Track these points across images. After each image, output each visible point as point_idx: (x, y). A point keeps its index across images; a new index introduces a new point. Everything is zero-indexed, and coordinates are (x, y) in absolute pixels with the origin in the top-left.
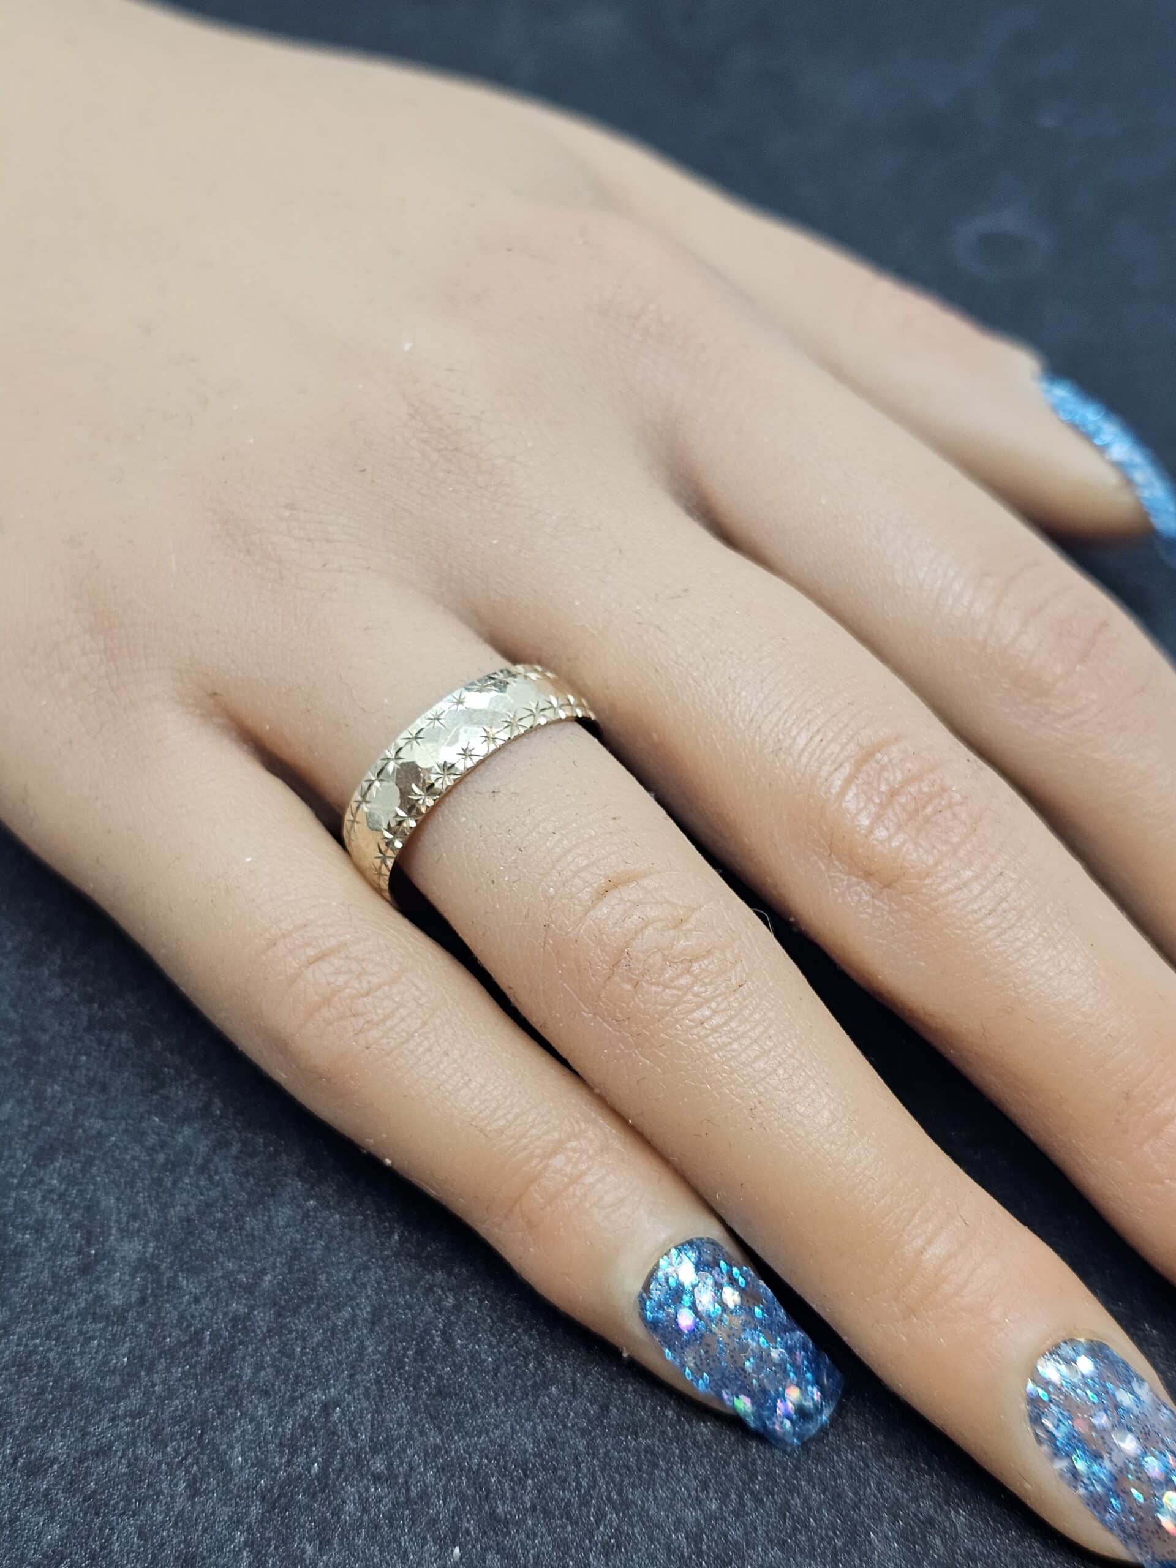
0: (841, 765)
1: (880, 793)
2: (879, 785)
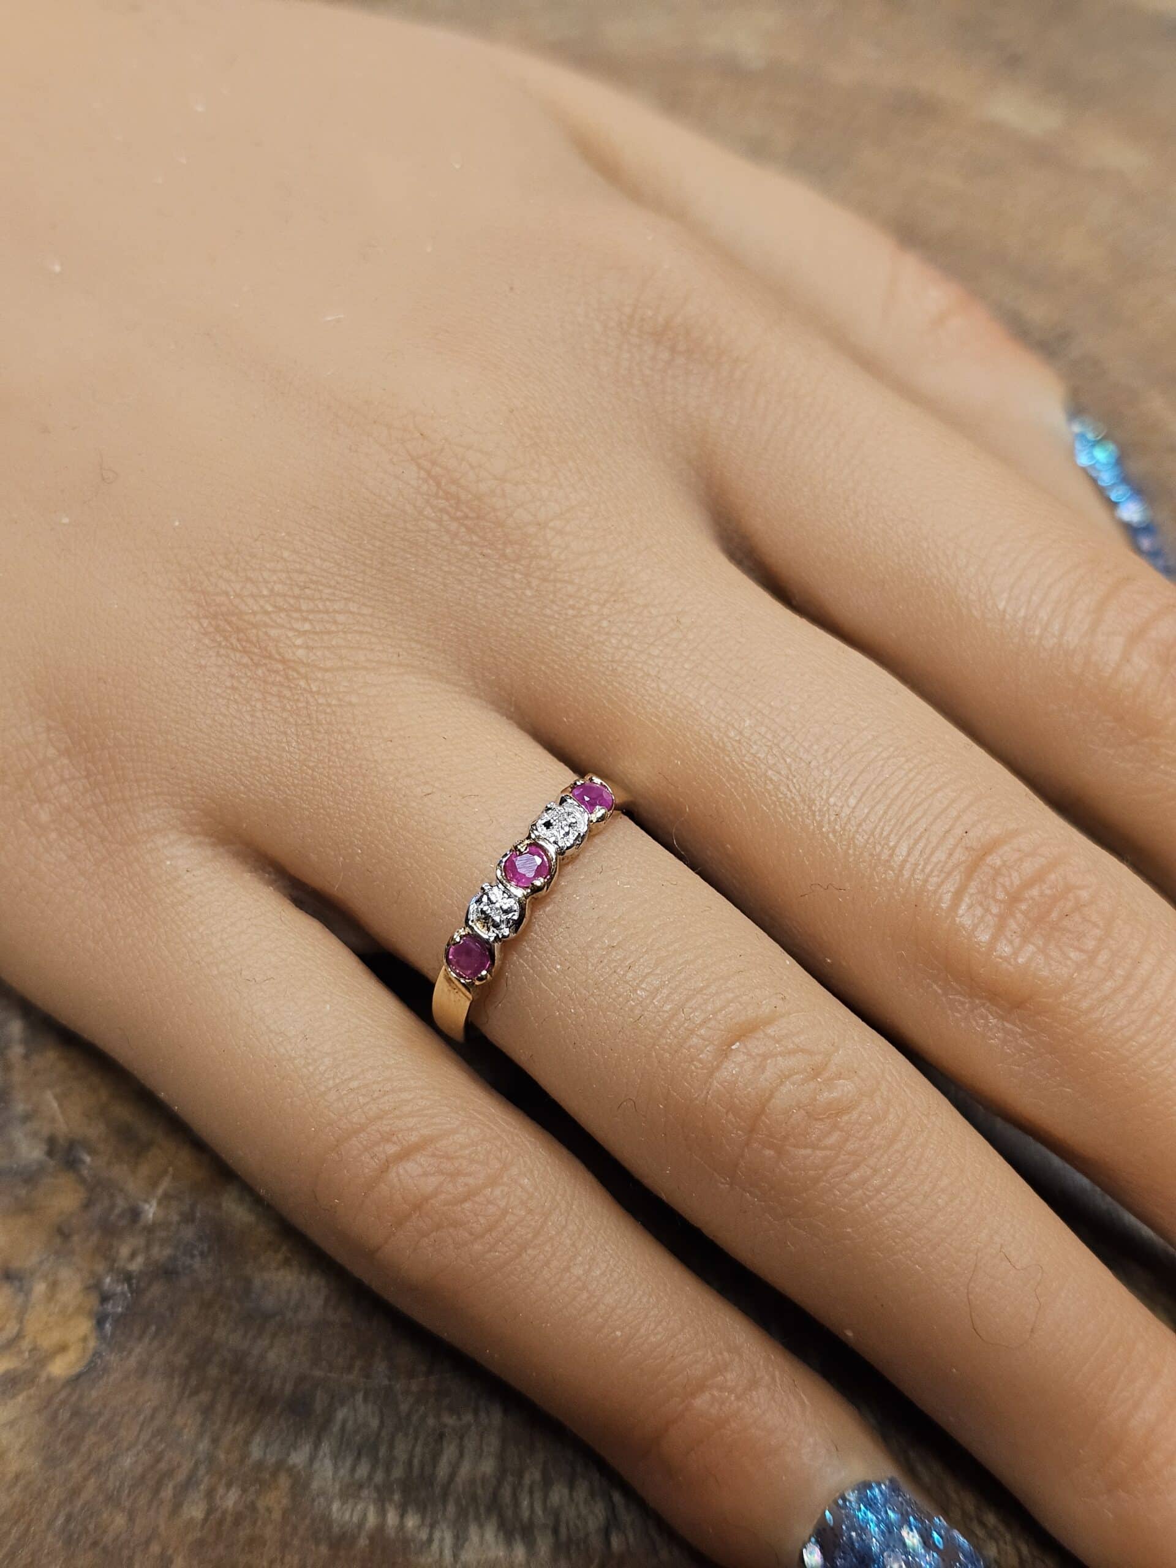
0: (949, 874)
1: (997, 900)
2: (995, 893)
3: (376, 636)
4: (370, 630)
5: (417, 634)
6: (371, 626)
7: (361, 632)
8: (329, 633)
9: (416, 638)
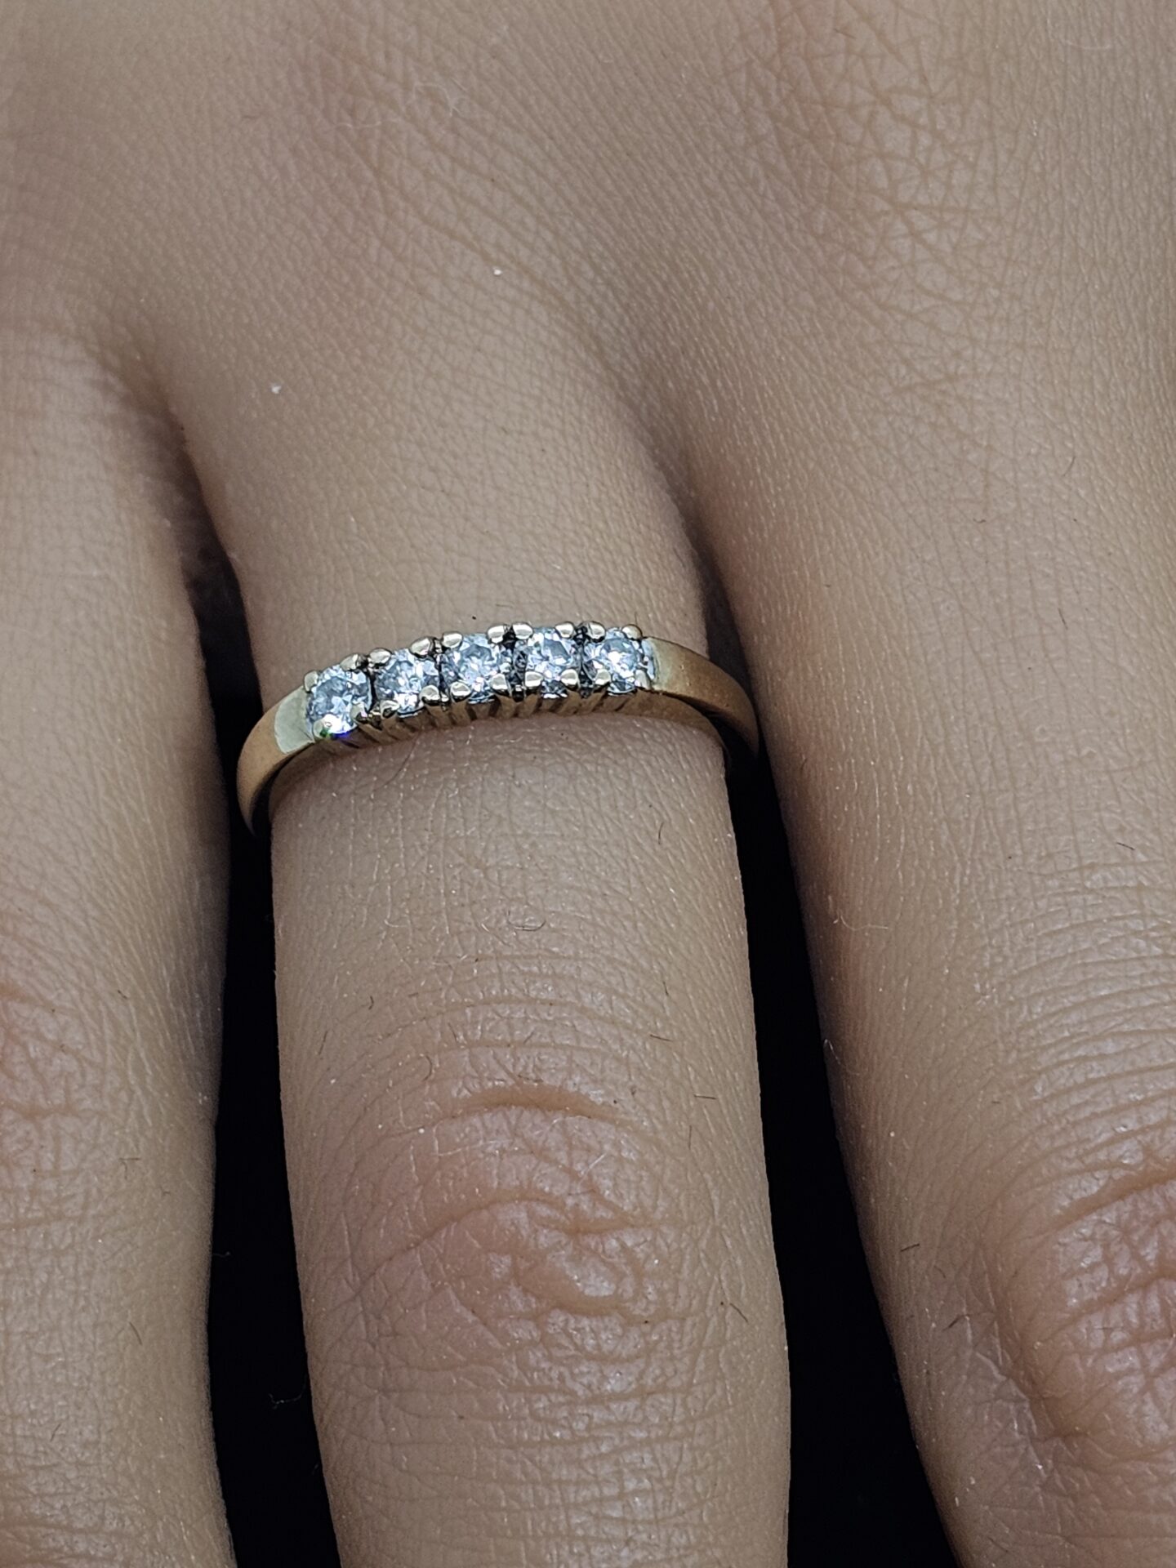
1: (1136, 1256)
2: (1143, 1241)
3: (538, 219)
4: (534, 203)
5: (601, 256)
6: (541, 200)
7: (519, 200)
8: (472, 169)
9: (597, 261)
